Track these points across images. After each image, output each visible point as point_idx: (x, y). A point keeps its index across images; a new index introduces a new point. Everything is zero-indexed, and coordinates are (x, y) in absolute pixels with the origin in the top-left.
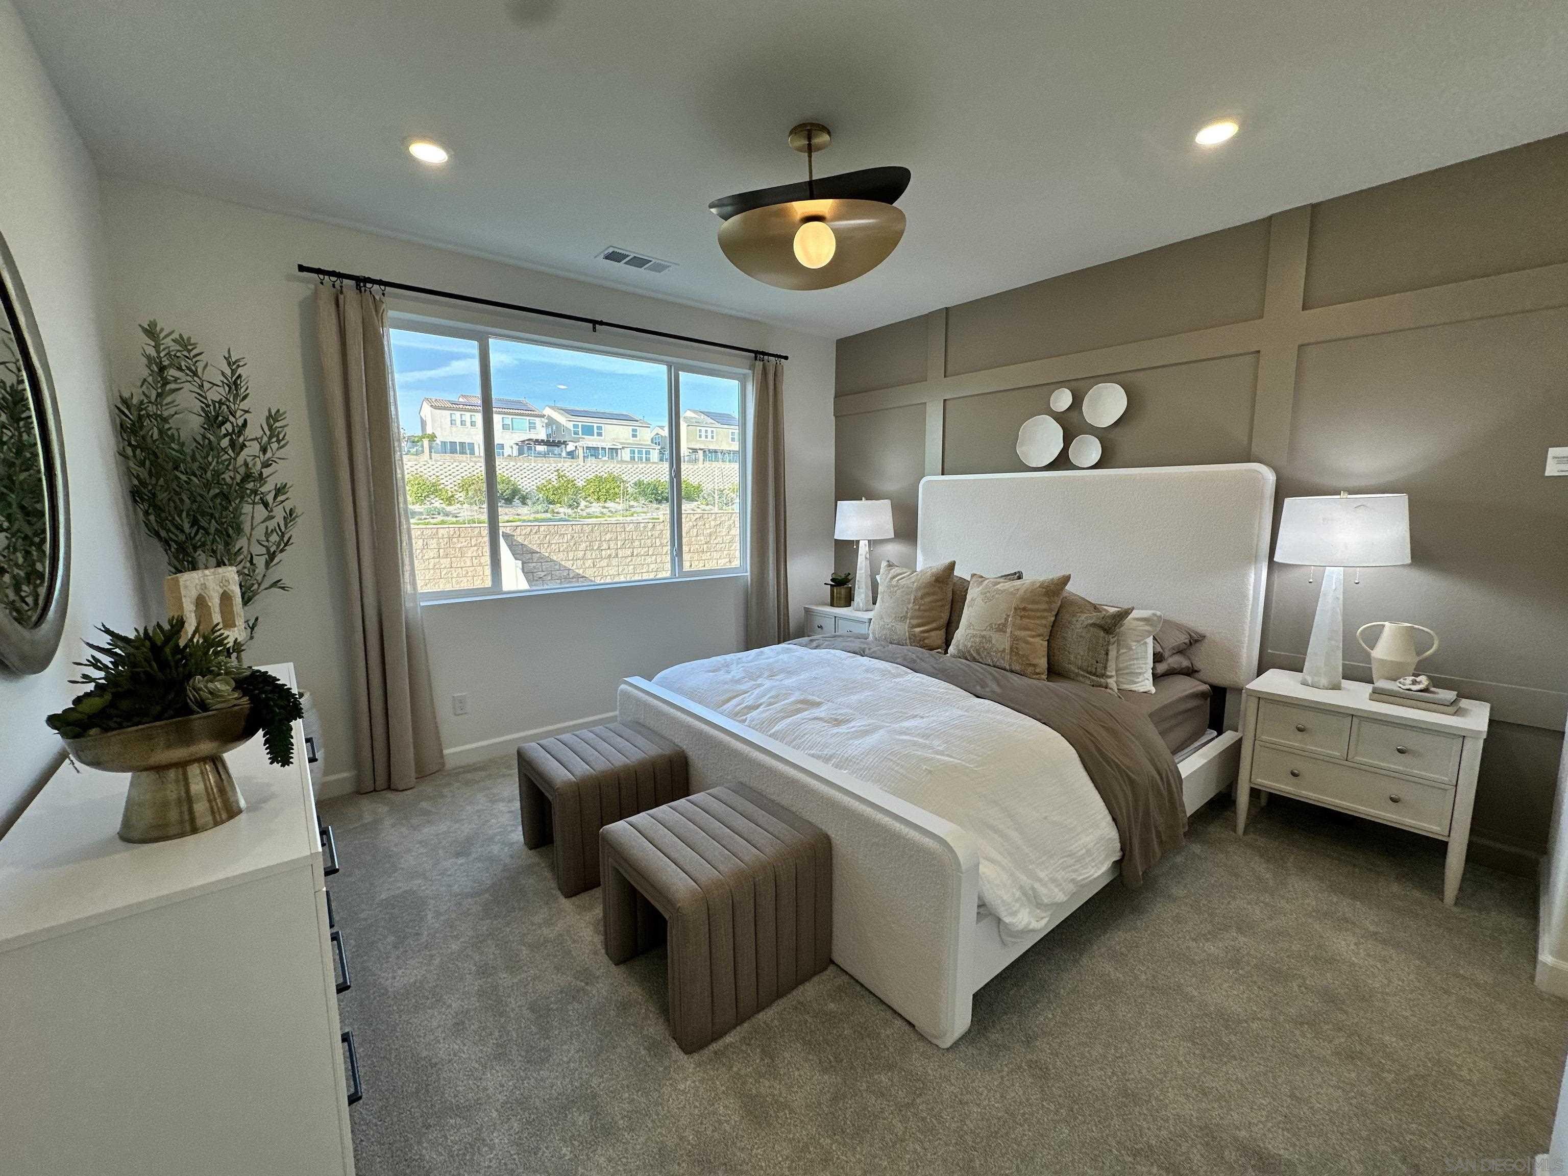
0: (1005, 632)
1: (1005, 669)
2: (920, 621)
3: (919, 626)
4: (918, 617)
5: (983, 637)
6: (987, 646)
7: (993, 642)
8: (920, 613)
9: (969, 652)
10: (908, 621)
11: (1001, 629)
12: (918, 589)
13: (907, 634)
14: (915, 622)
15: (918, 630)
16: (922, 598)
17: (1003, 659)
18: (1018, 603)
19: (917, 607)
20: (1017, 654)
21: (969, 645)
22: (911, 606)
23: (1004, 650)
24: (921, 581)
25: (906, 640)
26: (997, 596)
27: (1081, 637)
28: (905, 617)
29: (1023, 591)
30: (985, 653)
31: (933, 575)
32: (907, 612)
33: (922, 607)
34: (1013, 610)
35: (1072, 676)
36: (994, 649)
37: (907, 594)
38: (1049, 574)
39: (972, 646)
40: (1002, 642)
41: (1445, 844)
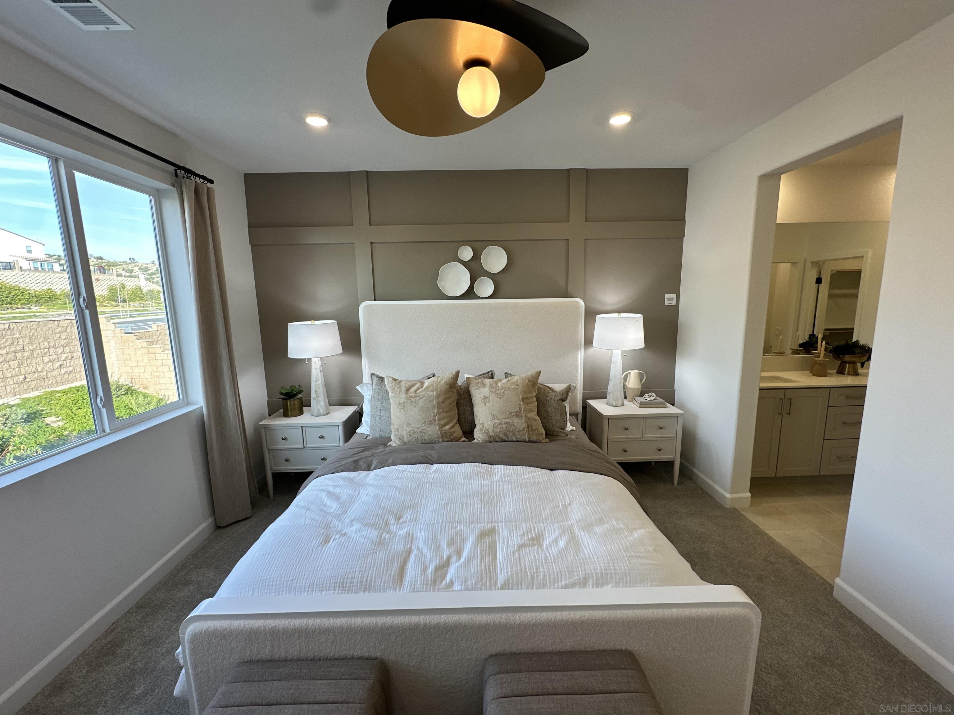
0: (521, 416)
1: (525, 442)
2: (446, 420)
3: (446, 424)
4: (444, 418)
5: (507, 423)
6: (511, 429)
7: (515, 425)
8: (444, 415)
9: (498, 436)
10: (437, 423)
11: (518, 415)
12: (438, 396)
13: (439, 433)
14: (442, 422)
15: (447, 427)
16: (443, 402)
17: (524, 435)
18: (523, 395)
19: (441, 410)
20: (532, 429)
21: (498, 431)
22: (435, 410)
23: (524, 429)
24: (439, 389)
25: (439, 438)
26: (506, 392)
27: (556, 408)
28: (434, 420)
29: (521, 386)
30: (511, 434)
31: (447, 384)
32: (434, 416)
33: (445, 410)
34: (521, 400)
35: (556, 433)
36: (517, 430)
37: (430, 401)
38: (530, 372)
39: (500, 431)
40: (520, 424)
41: (673, 462)
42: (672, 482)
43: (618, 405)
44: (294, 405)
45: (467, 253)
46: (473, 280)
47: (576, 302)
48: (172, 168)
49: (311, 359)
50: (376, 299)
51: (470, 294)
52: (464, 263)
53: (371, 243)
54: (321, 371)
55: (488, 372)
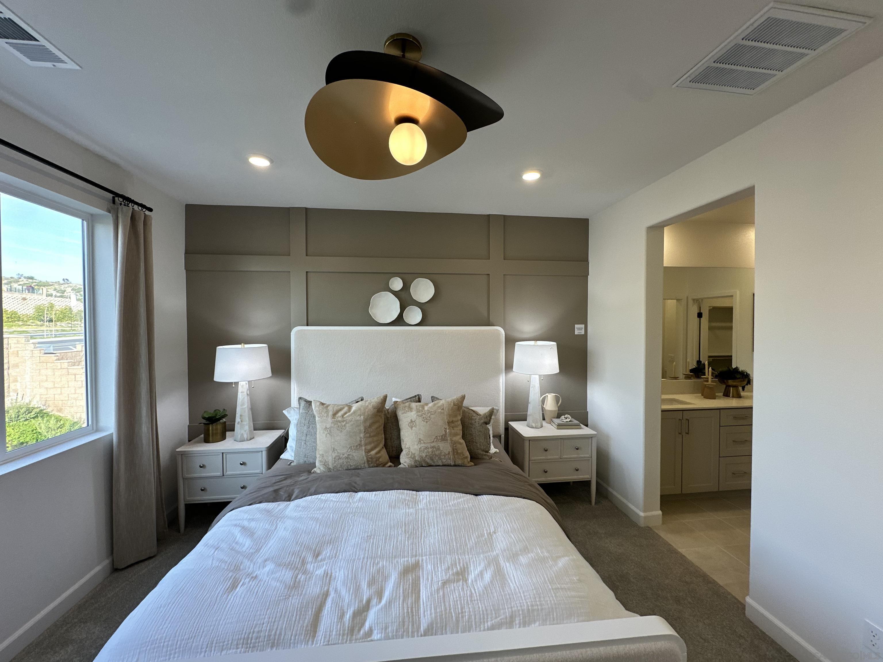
0: (447, 440)
1: (450, 466)
2: (372, 445)
3: (372, 449)
4: (370, 443)
5: (433, 447)
6: (437, 453)
7: (441, 449)
8: (370, 439)
9: (424, 460)
10: (363, 448)
11: (443, 438)
12: (365, 421)
13: (365, 458)
14: (369, 447)
15: (373, 452)
16: (370, 426)
17: (450, 459)
18: (448, 418)
19: (368, 435)
20: (457, 453)
21: (424, 455)
22: (362, 435)
23: (449, 453)
24: (366, 414)
25: (364, 463)
26: (432, 416)
27: (480, 431)
28: (360, 445)
29: (447, 409)
30: (437, 458)
32: (361, 441)
33: (372, 434)
34: (447, 424)
35: (480, 457)
36: (443, 454)
37: (357, 426)
38: (455, 396)
39: (426, 456)
40: (445, 447)
41: (590, 481)
42: (590, 502)
43: (537, 427)
44: (217, 429)
45: (397, 284)
46: (403, 308)
47: (497, 330)
48: (111, 196)
49: (238, 383)
50: (309, 325)
51: (399, 321)
52: (395, 293)
53: (307, 272)
54: (247, 394)
55: (415, 396)
